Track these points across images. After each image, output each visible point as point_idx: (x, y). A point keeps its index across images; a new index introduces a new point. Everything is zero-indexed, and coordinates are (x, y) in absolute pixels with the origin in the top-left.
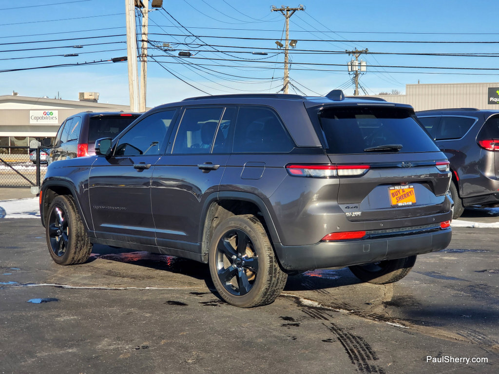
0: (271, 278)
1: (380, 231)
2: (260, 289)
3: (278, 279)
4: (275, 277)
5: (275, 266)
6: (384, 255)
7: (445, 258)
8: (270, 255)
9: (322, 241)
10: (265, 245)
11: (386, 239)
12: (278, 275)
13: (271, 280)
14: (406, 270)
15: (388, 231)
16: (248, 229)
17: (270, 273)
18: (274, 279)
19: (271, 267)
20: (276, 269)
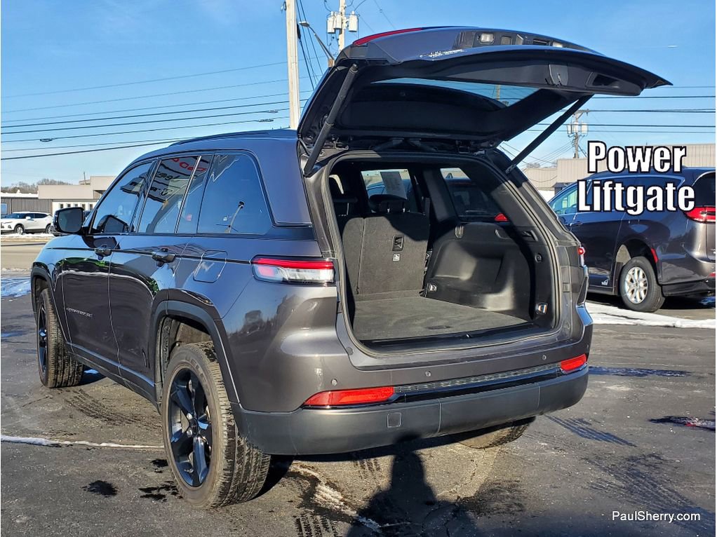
0: (232, 464)
1: (426, 386)
2: (213, 483)
3: (249, 464)
4: (240, 462)
5: (239, 442)
6: (436, 431)
7: (611, 388)
8: (230, 423)
9: (304, 406)
10: (221, 403)
11: (439, 400)
12: (247, 458)
13: (232, 469)
14: (518, 429)
15: (443, 385)
16: (201, 370)
17: (230, 455)
18: (237, 466)
19: (231, 445)
20: (241, 449)
